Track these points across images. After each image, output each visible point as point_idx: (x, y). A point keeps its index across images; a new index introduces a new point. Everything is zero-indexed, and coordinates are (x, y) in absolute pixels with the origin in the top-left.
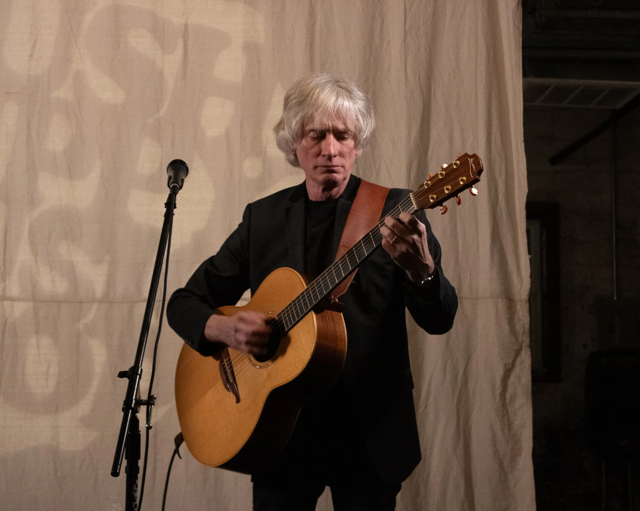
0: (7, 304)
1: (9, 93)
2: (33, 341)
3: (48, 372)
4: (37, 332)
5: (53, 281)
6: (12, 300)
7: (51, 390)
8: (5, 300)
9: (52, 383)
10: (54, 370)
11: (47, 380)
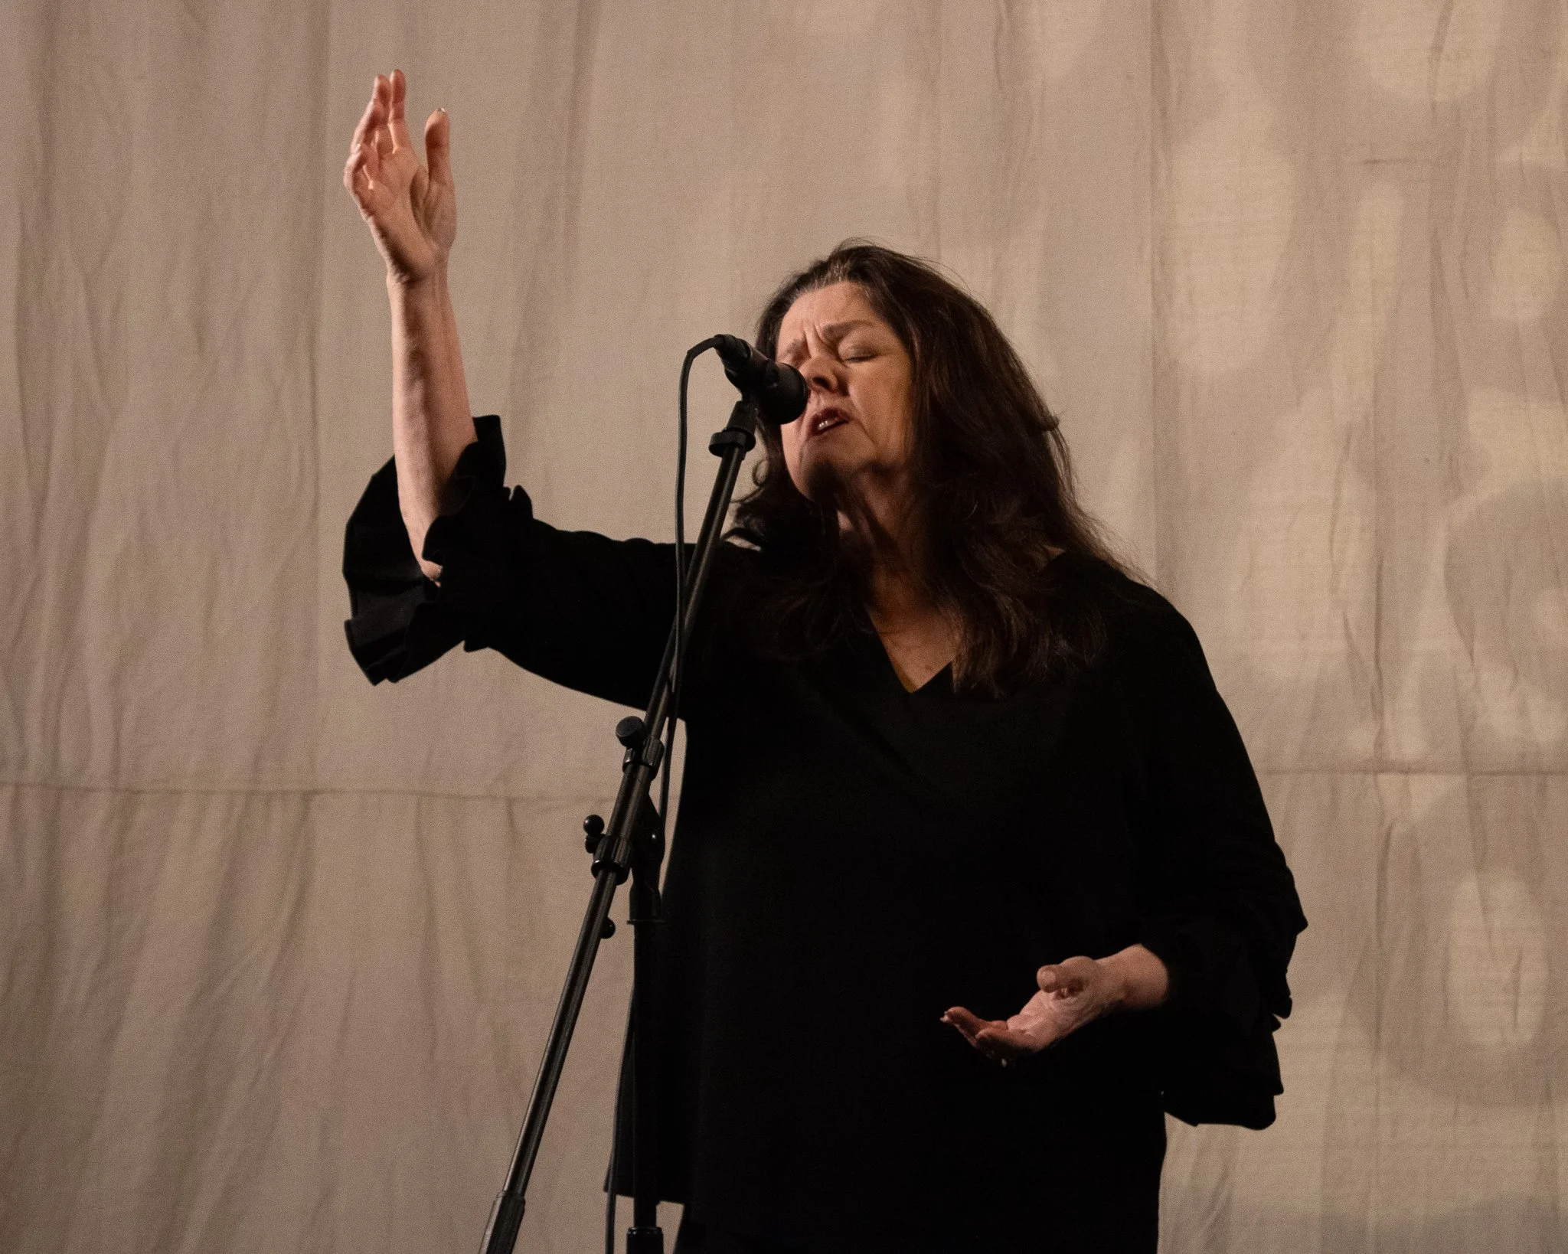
0: (1388, 782)
1: (1376, 162)
2: (1468, 889)
3: (1516, 982)
4: (1480, 866)
5: (1522, 711)
6: (1406, 770)
7: (1528, 1036)
8: (1382, 771)
9: (1529, 1014)
10: (1533, 976)
11: (1515, 1006)
